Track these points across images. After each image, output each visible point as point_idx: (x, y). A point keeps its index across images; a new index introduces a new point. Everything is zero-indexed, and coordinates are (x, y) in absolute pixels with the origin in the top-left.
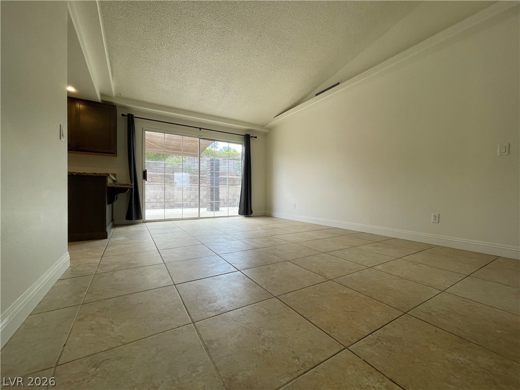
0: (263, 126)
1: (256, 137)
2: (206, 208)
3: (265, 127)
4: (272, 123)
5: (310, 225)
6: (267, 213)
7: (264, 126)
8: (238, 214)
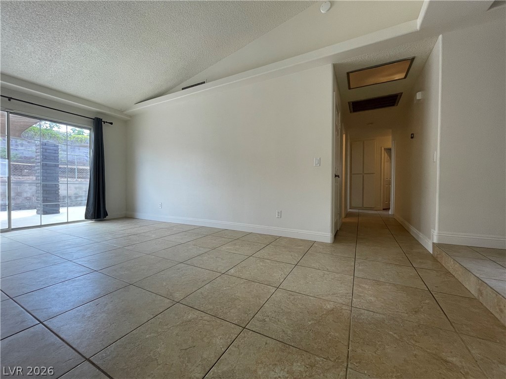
0: (121, 111)
1: (112, 124)
2: (35, 210)
3: (125, 113)
4: (134, 110)
5: (177, 225)
6: (128, 214)
7: (123, 112)
8: (83, 218)
